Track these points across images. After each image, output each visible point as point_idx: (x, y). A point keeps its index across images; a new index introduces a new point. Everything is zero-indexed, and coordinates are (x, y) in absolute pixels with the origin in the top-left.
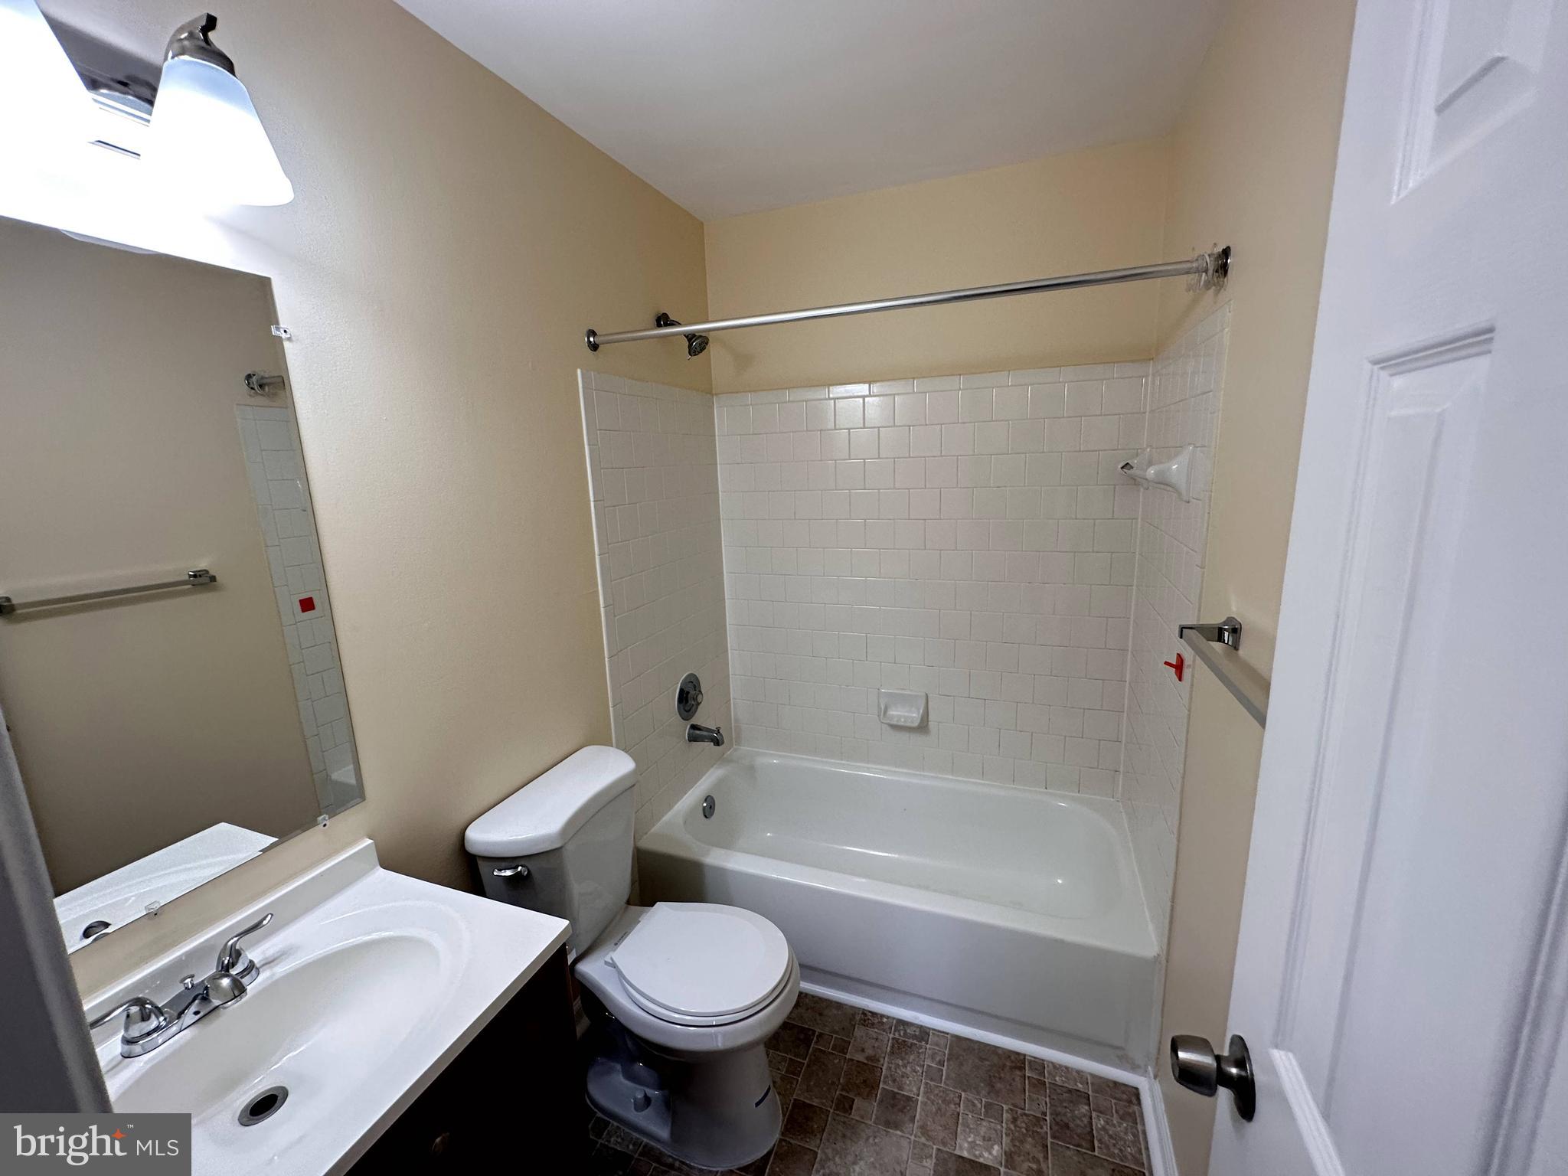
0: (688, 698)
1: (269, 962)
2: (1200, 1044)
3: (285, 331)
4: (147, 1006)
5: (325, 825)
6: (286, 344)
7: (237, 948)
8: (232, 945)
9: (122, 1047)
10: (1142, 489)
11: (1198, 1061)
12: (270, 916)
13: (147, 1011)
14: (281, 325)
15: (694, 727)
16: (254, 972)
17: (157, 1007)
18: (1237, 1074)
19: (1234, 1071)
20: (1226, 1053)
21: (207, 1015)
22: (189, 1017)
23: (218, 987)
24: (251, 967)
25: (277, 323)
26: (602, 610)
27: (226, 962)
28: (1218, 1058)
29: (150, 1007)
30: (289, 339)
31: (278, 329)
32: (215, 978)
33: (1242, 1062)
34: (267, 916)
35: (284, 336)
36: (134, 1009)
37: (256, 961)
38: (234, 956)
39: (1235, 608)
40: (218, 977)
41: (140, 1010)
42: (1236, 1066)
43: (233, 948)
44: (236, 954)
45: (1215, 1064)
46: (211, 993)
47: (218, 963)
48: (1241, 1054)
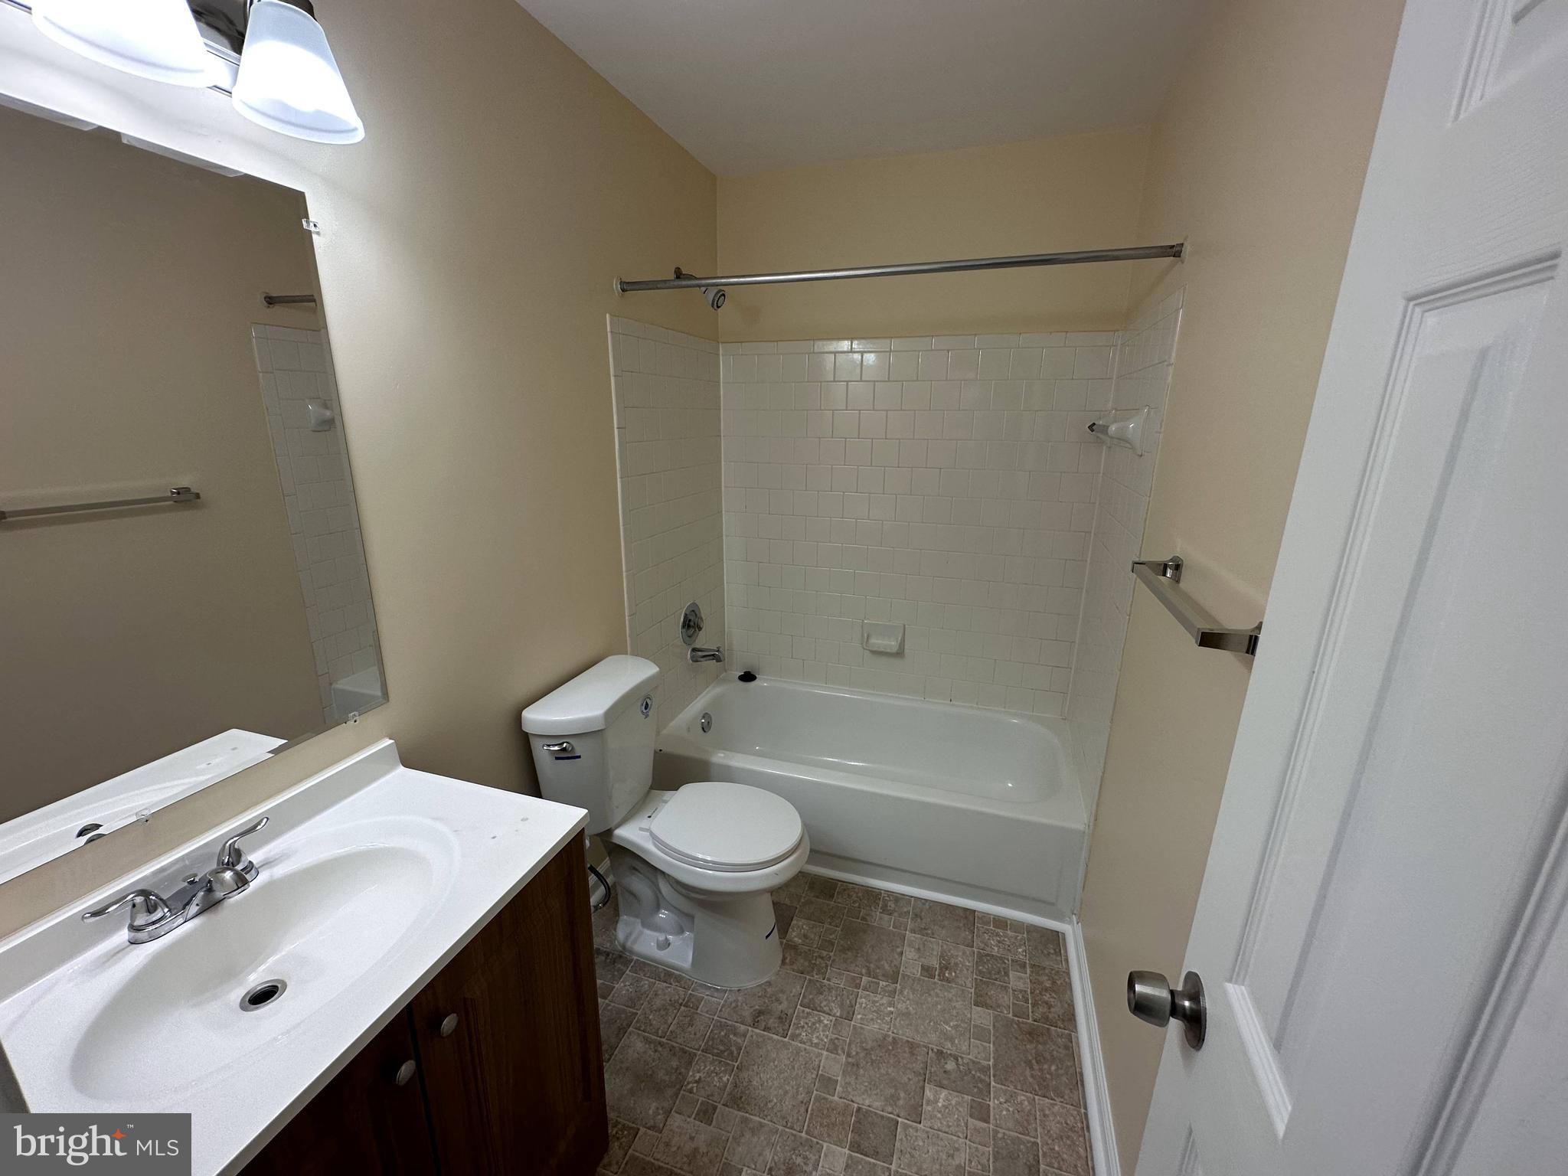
0: (691, 624)
1: (268, 863)
2: (1157, 979)
3: (315, 226)
4: (151, 897)
5: (355, 721)
6: (314, 236)
7: (236, 847)
8: (230, 845)
9: (129, 935)
10: (1104, 447)
11: (1154, 996)
12: (266, 819)
13: (153, 902)
14: (311, 219)
15: (694, 650)
16: (253, 871)
17: (161, 899)
18: (1191, 1009)
19: (1187, 1004)
20: (1180, 988)
21: (211, 905)
22: (193, 909)
23: (222, 882)
24: (250, 866)
25: (307, 217)
26: (621, 528)
27: (226, 860)
28: (1172, 993)
29: (154, 898)
30: (318, 233)
31: (308, 222)
32: (217, 872)
33: (1196, 995)
34: (263, 819)
35: (312, 229)
36: (139, 899)
37: (254, 863)
38: (232, 854)
39: (1180, 547)
40: (219, 871)
41: (146, 900)
42: (1190, 999)
43: (232, 848)
44: (237, 854)
45: (1170, 998)
46: (214, 884)
47: (218, 860)
48: (1194, 988)
